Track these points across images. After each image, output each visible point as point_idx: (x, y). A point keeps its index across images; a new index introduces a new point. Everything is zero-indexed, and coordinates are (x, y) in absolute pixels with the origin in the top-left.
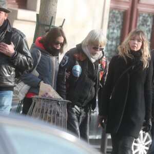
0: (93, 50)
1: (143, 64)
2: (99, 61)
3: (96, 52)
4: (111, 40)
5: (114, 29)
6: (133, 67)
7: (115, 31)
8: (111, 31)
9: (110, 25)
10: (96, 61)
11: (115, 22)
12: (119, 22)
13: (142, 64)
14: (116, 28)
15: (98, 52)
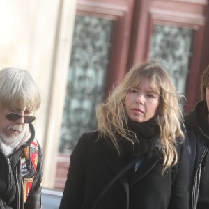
0: (8, 122)
1: (163, 157)
2: (21, 151)
3: (15, 127)
4: (79, 96)
5: (86, 67)
6: (137, 165)
7: (90, 72)
8: (79, 72)
9: (77, 55)
10: (15, 151)
11: (90, 48)
12: (100, 49)
13: (159, 156)
14: (91, 64)
15: (20, 128)
